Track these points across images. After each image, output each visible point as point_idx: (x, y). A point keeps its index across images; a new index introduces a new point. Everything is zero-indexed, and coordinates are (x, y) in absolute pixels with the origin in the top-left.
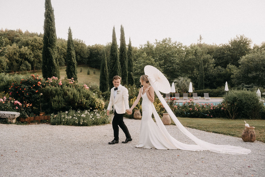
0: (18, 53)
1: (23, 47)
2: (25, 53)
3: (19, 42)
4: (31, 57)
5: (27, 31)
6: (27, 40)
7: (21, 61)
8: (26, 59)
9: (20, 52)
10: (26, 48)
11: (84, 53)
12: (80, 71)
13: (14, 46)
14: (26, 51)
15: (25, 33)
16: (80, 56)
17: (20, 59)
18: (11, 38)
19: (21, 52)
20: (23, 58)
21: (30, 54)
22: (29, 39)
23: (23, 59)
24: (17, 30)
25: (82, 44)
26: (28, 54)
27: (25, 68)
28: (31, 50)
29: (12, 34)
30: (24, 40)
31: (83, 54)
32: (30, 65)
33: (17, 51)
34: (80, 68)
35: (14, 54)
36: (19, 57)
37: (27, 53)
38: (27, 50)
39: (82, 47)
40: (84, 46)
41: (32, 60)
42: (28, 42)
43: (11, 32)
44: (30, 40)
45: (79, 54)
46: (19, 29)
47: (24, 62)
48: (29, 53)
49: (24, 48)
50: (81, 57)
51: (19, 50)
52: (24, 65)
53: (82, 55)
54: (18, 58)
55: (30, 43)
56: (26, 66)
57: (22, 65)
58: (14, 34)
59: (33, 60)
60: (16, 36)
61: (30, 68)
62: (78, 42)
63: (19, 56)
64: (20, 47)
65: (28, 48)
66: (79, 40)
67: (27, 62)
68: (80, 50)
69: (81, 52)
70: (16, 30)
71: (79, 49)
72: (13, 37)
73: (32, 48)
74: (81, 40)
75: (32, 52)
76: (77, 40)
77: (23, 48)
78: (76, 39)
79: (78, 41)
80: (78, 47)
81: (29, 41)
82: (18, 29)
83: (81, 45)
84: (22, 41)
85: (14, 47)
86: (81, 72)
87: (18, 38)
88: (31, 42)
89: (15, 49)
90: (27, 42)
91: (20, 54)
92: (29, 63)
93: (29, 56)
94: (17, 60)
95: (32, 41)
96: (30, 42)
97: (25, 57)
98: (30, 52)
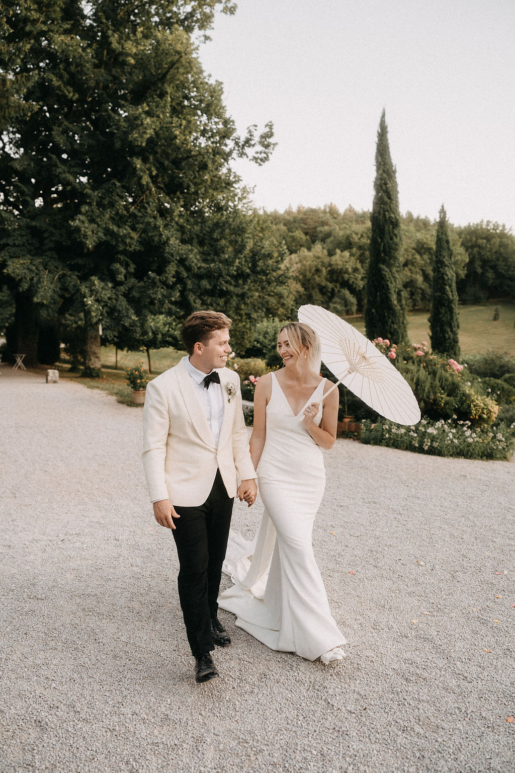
0: (326, 268)
1: (338, 251)
2: (342, 269)
3: (329, 240)
4: (356, 279)
5: (351, 208)
6: (348, 232)
7: (333, 289)
8: (346, 284)
9: (330, 265)
10: (347, 254)
11: (509, 263)
12: (492, 318)
13: (317, 252)
14: (345, 263)
15: (345, 214)
16: (495, 272)
17: (329, 284)
18: (309, 229)
19: (333, 267)
20: (336, 281)
21: (355, 270)
22: (354, 232)
23: (338, 285)
24: (325, 206)
25: (502, 235)
26: (350, 270)
27: (341, 309)
28: (358, 259)
29: (312, 219)
30: (341, 233)
31: (506, 266)
32: (353, 300)
33: (323, 262)
34: (494, 307)
35: (315, 270)
36: (327, 279)
37: (347, 269)
38: (347, 260)
39: (502, 245)
40: (510, 242)
41: (359, 286)
42: (351, 239)
43: (310, 215)
44: (357, 234)
45: (494, 267)
46: (331, 204)
47: (339, 291)
48: (352, 268)
49: (340, 255)
50: (499, 275)
51: (326, 260)
52: (338, 300)
53: (500, 270)
54: (324, 281)
55: (356, 240)
56: (343, 302)
57: (334, 300)
58: (317, 219)
59: (362, 286)
60: (323, 224)
61: (354, 308)
62: (488, 230)
63: (328, 276)
64: (331, 254)
65: (350, 255)
66: (494, 225)
67: (346, 292)
68: (496, 252)
69: (498, 260)
70: (322, 208)
71: (494, 250)
72: (315, 228)
73: (359, 253)
74: (501, 223)
75: (359, 266)
76: (488, 225)
77: (338, 256)
78: (485, 223)
79: (489, 228)
80: (488, 246)
81: (354, 235)
82: (329, 204)
83: (499, 240)
84: (335, 238)
85: (317, 254)
86: (496, 318)
87: (326, 228)
88: (359, 239)
89: (318, 258)
90: (348, 237)
91: (329, 271)
92: (351, 293)
93: (351, 276)
94: (322, 286)
95: (362, 236)
96: (356, 238)
97: (343, 278)
98: (354, 266)
